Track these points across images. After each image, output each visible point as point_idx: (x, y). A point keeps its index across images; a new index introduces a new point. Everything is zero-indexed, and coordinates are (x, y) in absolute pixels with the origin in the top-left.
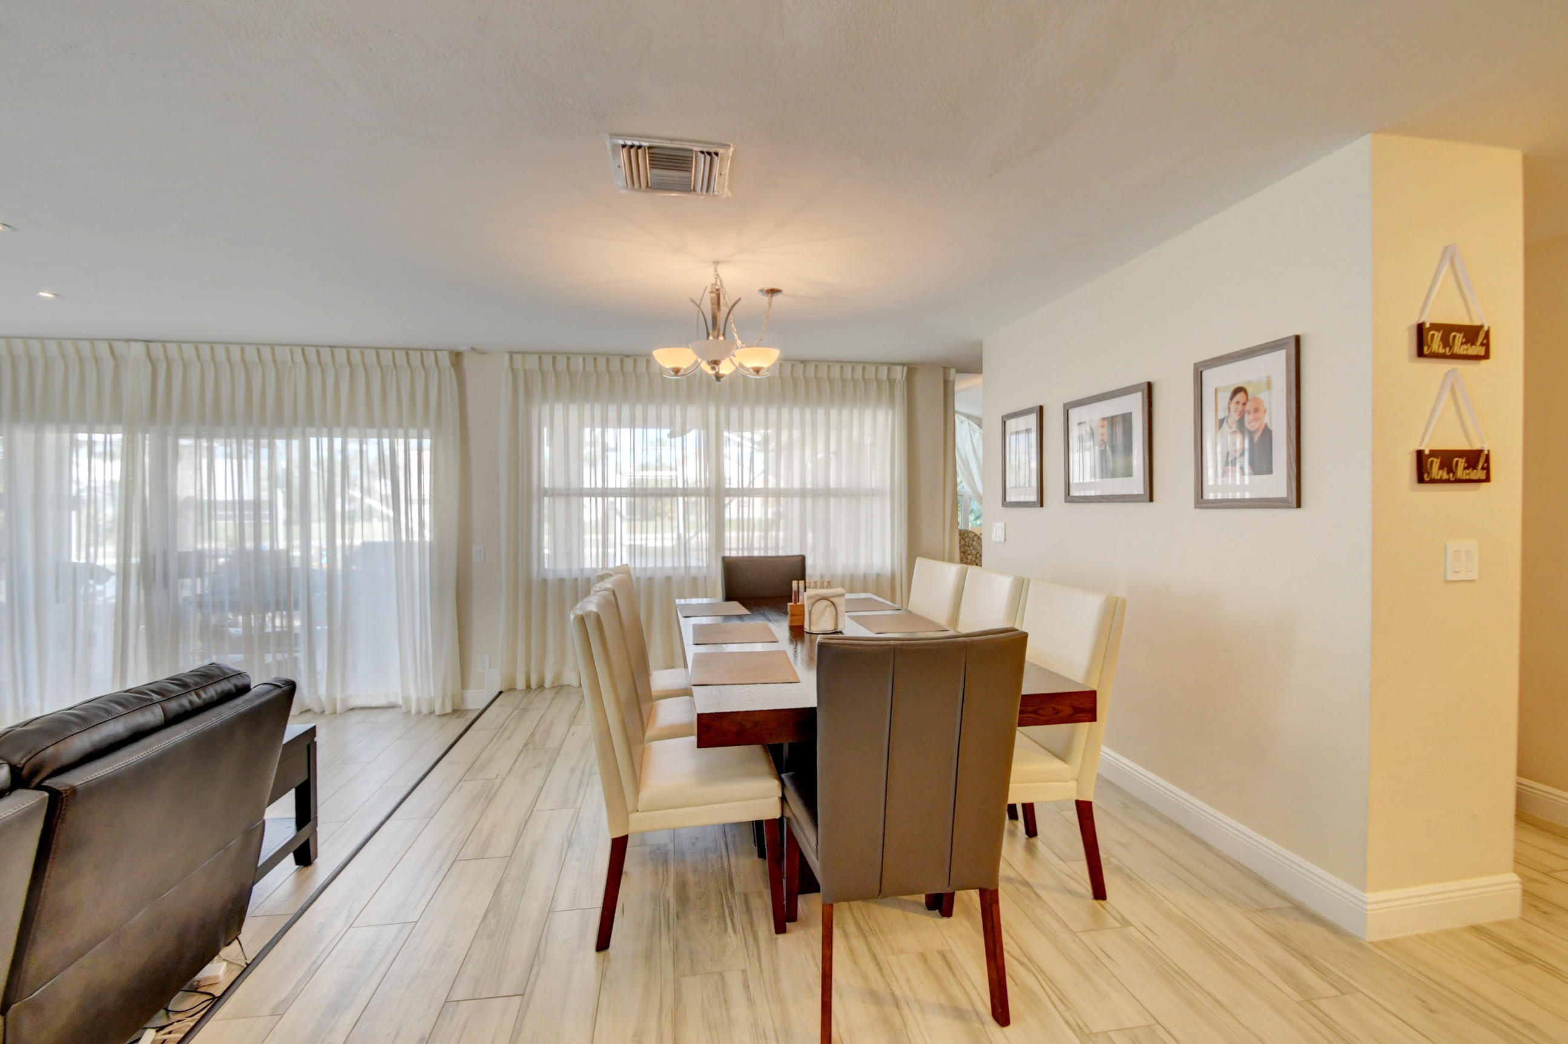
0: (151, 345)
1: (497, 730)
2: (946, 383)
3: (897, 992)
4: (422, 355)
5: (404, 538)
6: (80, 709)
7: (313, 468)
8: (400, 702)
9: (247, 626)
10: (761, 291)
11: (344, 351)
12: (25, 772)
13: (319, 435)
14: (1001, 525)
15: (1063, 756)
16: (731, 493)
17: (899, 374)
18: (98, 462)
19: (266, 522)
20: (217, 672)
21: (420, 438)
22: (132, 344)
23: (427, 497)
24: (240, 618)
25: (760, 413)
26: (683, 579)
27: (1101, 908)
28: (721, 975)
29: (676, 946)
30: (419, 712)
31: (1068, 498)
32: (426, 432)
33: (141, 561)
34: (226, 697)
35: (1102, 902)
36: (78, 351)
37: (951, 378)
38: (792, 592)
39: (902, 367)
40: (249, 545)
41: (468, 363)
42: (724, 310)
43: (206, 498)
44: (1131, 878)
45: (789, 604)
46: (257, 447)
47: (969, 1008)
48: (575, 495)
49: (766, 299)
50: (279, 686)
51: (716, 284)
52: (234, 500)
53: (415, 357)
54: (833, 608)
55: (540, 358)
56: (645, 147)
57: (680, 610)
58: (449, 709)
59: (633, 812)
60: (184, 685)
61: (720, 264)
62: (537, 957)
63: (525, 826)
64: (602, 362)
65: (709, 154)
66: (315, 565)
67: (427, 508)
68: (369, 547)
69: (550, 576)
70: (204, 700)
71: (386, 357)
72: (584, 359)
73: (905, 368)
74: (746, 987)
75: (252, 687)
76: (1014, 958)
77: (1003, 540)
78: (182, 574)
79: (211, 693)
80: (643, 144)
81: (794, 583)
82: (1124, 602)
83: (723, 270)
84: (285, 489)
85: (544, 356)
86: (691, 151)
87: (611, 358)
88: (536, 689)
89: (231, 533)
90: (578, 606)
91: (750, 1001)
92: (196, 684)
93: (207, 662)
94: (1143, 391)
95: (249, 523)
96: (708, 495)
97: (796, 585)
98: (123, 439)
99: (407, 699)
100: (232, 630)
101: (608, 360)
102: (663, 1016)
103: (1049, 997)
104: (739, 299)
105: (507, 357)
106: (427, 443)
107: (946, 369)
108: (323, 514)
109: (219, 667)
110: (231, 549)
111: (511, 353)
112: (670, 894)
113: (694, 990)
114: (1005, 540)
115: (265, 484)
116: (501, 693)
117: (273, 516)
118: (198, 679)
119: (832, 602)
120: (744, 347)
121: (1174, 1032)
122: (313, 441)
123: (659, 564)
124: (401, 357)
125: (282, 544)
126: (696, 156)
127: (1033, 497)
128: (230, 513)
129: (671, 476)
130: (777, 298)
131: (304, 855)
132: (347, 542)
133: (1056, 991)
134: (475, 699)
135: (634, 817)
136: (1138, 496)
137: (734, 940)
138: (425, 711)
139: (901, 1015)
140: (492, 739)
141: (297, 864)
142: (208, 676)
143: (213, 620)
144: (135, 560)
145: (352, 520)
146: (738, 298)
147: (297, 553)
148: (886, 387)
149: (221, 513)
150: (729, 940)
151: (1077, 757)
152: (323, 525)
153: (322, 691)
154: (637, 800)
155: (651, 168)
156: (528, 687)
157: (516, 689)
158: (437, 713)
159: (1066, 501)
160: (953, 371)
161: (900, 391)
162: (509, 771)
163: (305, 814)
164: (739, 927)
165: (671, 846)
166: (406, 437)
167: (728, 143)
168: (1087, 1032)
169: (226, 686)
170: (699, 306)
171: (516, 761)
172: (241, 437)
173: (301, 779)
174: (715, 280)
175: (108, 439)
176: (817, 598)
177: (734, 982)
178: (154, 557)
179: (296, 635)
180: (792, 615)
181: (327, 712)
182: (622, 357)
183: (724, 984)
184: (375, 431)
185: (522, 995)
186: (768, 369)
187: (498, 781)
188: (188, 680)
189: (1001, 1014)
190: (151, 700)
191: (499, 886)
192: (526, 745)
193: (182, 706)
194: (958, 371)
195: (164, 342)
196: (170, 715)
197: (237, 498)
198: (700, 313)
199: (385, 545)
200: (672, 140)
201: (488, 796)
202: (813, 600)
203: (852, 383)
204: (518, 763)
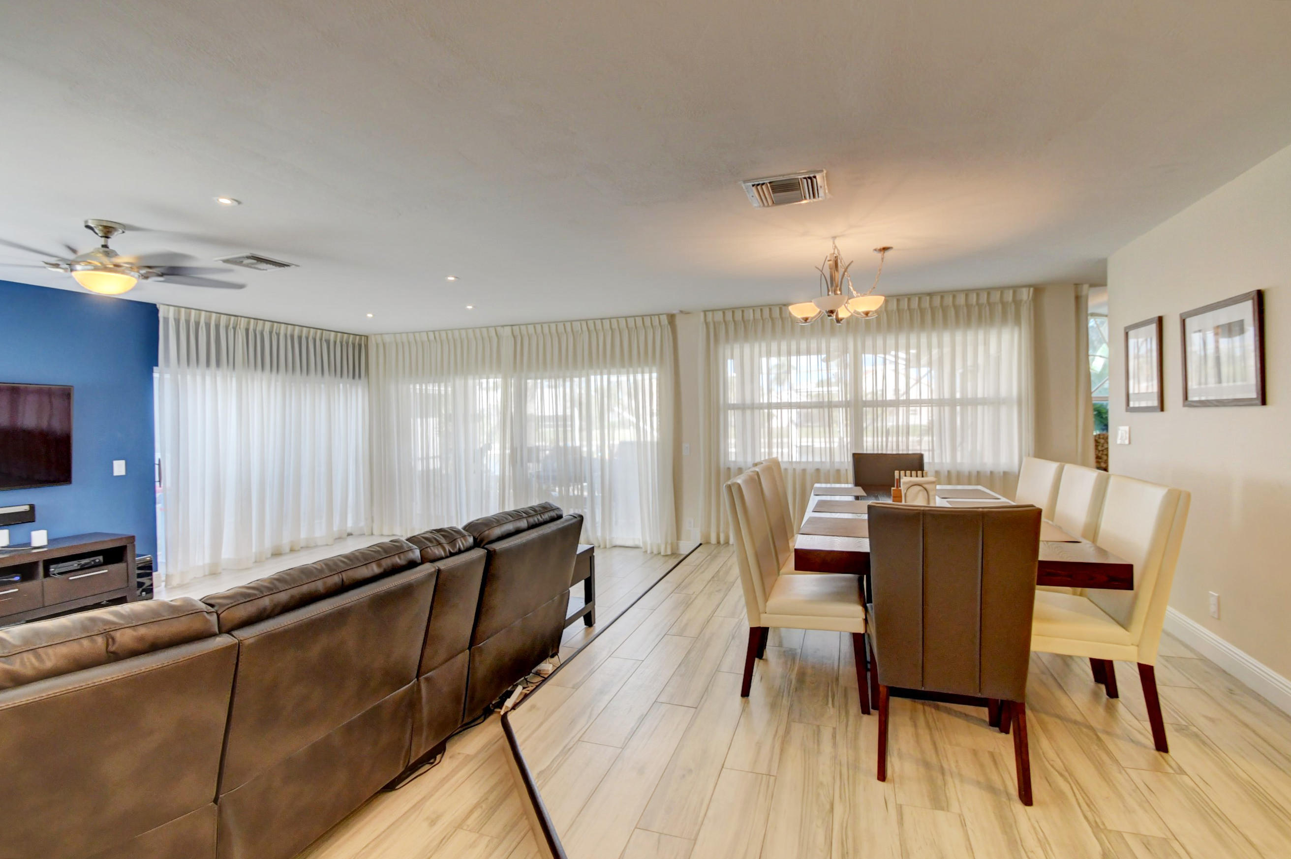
0: (514, 327)
1: (695, 567)
2: (1078, 298)
3: (945, 766)
4: (651, 318)
5: (642, 439)
6: (497, 516)
7: (593, 393)
8: (641, 545)
9: (560, 491)
10: (875, 250)
11: (608, 321)
12: (478, 540)
13: (595, 374)
14: (1127, 428)
15: (1125, 622)
16: (866, 404)
17: (1025, 295)
18: (491, 393)
19: (569, 429)
20: (548, 506)
21: (650, 373)
22: (505, 327)
23: (655, 411)
24: (557, 489)
25: (891, 340)
26: (829, 471)
27: (1161, 758)
28: (818, 726)
29: (791, 706)
30: (652, 553)
31: (1187, 403)
32: (654, 369)
33: (511, 452)
34: (553, 520)
35: (1164, 754)
36: (481, 334)
37: (1084, 293)
38: (894, 480)
39: (1028, 289)
40: (561, 444)
41: (679, 321)
42: (841, 270)
43: (540, 414)
44: (1204, 743)
45: (892, 488)
46: (564, 381)
47: (1002, 788)
48: (749, 408)
49: (879, 255)
50: (576, 517)
51: (834, 253)
52: (553, 415)
53: (647, 321)
54: (925, 492)
55: (724, 313)
56: (766, 183)
57: (814, 491)
58: (669, 552)
59: (763, 613)
60: (535, 511)
61: (837, 238)
62: (706, 693)
63: (707, 624)
64: (766, 312)
65: (810, 178)
66: (595, 456)
67: (655, 419)
68: (623, 444)
69: (732, 466)
70: (543, 519)
71: (631, 321)
72: (754, 310)
73: (1032, 289)
74: (834, 737)
75: (564, 516)
76: (1057, 771)
77: (1127, 442)
78: (529, 461)
79: (546, 516)
80: (765, 182)
81: (896, 473)
82: (1189, 495)
83: (838, 242)
84: (578, 408)
85: (726, 311)
86: (798, 179)
87: (772, 307)
88: (724, 544)
89: (552, 437)
90: (731, 480)
91: (835, 745)
92: (540, 511)
93: (544, 502)
94: (1253, 299)
95: (561, 429)
96: (849, 406)
97: (898, 474)
98: (502, 381)
99: (645, 543)
100: (553, 493)
101: (770, 309)
102: (777, 738)
103: (1077, 799)
104: (852, 262)
105: (702, 314)
106: (655, 375)
107: (1077, 286)
108: (598, 424)
109: (549, 504)
110: (553, 446)
111: (705, 312)
112: (794, 676)
113: (799, 731)
114: (1130, 443)
115: (568, 404)
116: (701, 544)
117: (572, 426)
118: (540, 509)
119: (926, 489)
120: (859, 296)
121: (1189, 848)
122: (592, 378)
123: (810, 459)
124: (639, 321)
125: (578, 444)
126: (801, 181)
127: (1155, 403)
128: (552, 423)
129: (819, 391)
130: (888, 253)
131: (589, 620)
132: (611, 442)
133: (1086, 798)
134: (685, 547)
135: (763, 616)
136: (1251, 399)
137: (831, 711)
138: (655, 552)
139: (944, 779)
140: (692, 572)
141: (586, 625)
142: (545, 508)
143: (544, 487)
144: (508, 451)
145: (614, 427)
146: (851, 260)
147: (585, 449)
148: (1012, 309)
149: (547, 423)
150: (828, 710)
151: (1138, 626)
152: (598, 431)
153: (599, 534)
154: (765, 606)
155: (773, 193)
156: (719, 542)
157: (710, 543)
158: (662, 553)
159: (1184, 406)
160: (1086, 287)
161: (1026, 312)
162: (701, 592)
163: (589, 596)
164: (837, 704)
165: (799, 651)
166: (643, 373)
167: (821, 169)
168: (1102, 827)
169: (553, 514)
170: (821, 271)
171: (706, 586)
172: (556, 378)
173: (588, 576)
174: (833, 250)
175: (495, 381)
176: (911, 484)
177: (826, 734)
178: (517, 449)
179: (585, 498)
180: (894, 497)
181: (601, 547)
182: (781, 306)
183: (819, 731)
184: (625, 370)
185: (696, 708)
186: (876, 311)
187: (694, 596)
188: (537, 509)
189: (1026, 797)
190: (522, 516)
191: (689, 653)
192: (713, 577)
193: (535, 521)
194: (1092, 285)
195: (519, 325)
196: (530, 525)
197: (555, 414)
198: (823, 276)
199: (631, 443)
200: (783, 175)
201: (687, 604)
202: (908, 486)
203: (977, 308)
204: (707, 588)
